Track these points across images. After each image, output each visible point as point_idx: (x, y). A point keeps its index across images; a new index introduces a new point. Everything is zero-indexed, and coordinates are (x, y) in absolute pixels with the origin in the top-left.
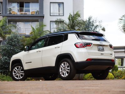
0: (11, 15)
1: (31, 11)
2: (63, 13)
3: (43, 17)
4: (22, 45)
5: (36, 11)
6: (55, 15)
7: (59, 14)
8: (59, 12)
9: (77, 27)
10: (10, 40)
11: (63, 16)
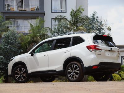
0: (8, 12)
1: (30, 7)
2: (65, 9)
3: (44, 14)
4: (19, 43)
5: (36, 7)
6: (57, 12)
7: (61, 11)
8: (61, 8)
9: (79, 23)
10: (7, 38)
11: (66, 12)
